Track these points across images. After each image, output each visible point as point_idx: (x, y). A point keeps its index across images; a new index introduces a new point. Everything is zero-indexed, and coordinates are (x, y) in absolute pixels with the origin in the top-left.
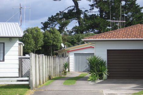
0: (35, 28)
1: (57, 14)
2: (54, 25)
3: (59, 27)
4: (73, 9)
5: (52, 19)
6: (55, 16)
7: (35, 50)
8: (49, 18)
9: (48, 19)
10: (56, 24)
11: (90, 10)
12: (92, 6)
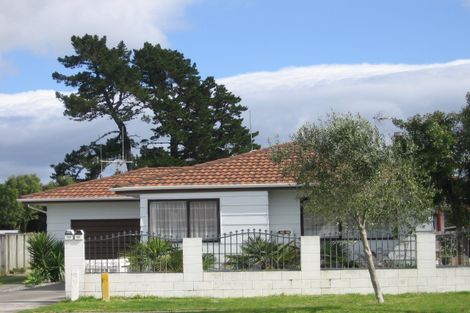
0: (26, 177)
1: (84, 148)
2: (77, 171)
3: (87, 174)
4: (117, 138)
5: (73, 158)
6: (79, 152)
7: (27, 220)
8: (67, 156)
9: (65, 157)
10: (81, 169)
11: (152, 139)
12: (158, 130)
